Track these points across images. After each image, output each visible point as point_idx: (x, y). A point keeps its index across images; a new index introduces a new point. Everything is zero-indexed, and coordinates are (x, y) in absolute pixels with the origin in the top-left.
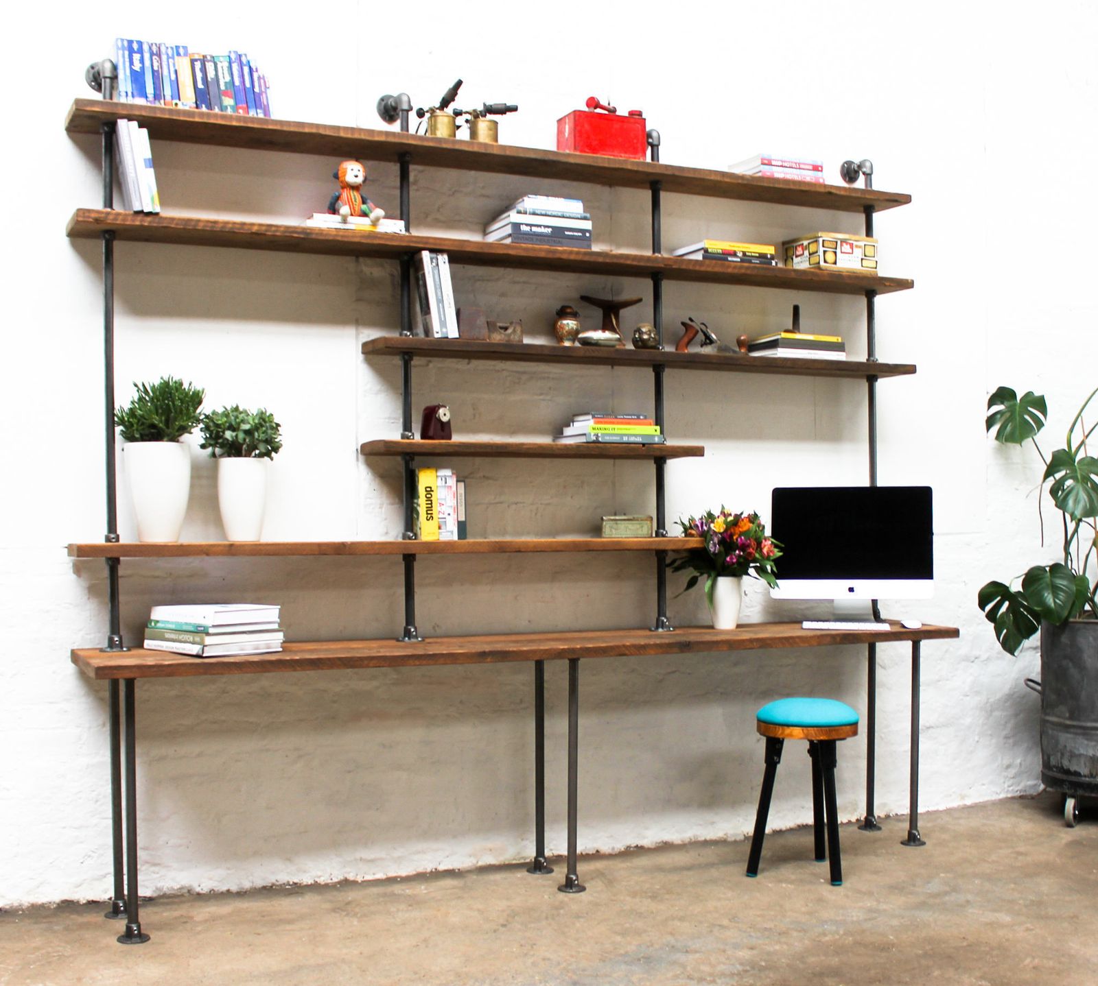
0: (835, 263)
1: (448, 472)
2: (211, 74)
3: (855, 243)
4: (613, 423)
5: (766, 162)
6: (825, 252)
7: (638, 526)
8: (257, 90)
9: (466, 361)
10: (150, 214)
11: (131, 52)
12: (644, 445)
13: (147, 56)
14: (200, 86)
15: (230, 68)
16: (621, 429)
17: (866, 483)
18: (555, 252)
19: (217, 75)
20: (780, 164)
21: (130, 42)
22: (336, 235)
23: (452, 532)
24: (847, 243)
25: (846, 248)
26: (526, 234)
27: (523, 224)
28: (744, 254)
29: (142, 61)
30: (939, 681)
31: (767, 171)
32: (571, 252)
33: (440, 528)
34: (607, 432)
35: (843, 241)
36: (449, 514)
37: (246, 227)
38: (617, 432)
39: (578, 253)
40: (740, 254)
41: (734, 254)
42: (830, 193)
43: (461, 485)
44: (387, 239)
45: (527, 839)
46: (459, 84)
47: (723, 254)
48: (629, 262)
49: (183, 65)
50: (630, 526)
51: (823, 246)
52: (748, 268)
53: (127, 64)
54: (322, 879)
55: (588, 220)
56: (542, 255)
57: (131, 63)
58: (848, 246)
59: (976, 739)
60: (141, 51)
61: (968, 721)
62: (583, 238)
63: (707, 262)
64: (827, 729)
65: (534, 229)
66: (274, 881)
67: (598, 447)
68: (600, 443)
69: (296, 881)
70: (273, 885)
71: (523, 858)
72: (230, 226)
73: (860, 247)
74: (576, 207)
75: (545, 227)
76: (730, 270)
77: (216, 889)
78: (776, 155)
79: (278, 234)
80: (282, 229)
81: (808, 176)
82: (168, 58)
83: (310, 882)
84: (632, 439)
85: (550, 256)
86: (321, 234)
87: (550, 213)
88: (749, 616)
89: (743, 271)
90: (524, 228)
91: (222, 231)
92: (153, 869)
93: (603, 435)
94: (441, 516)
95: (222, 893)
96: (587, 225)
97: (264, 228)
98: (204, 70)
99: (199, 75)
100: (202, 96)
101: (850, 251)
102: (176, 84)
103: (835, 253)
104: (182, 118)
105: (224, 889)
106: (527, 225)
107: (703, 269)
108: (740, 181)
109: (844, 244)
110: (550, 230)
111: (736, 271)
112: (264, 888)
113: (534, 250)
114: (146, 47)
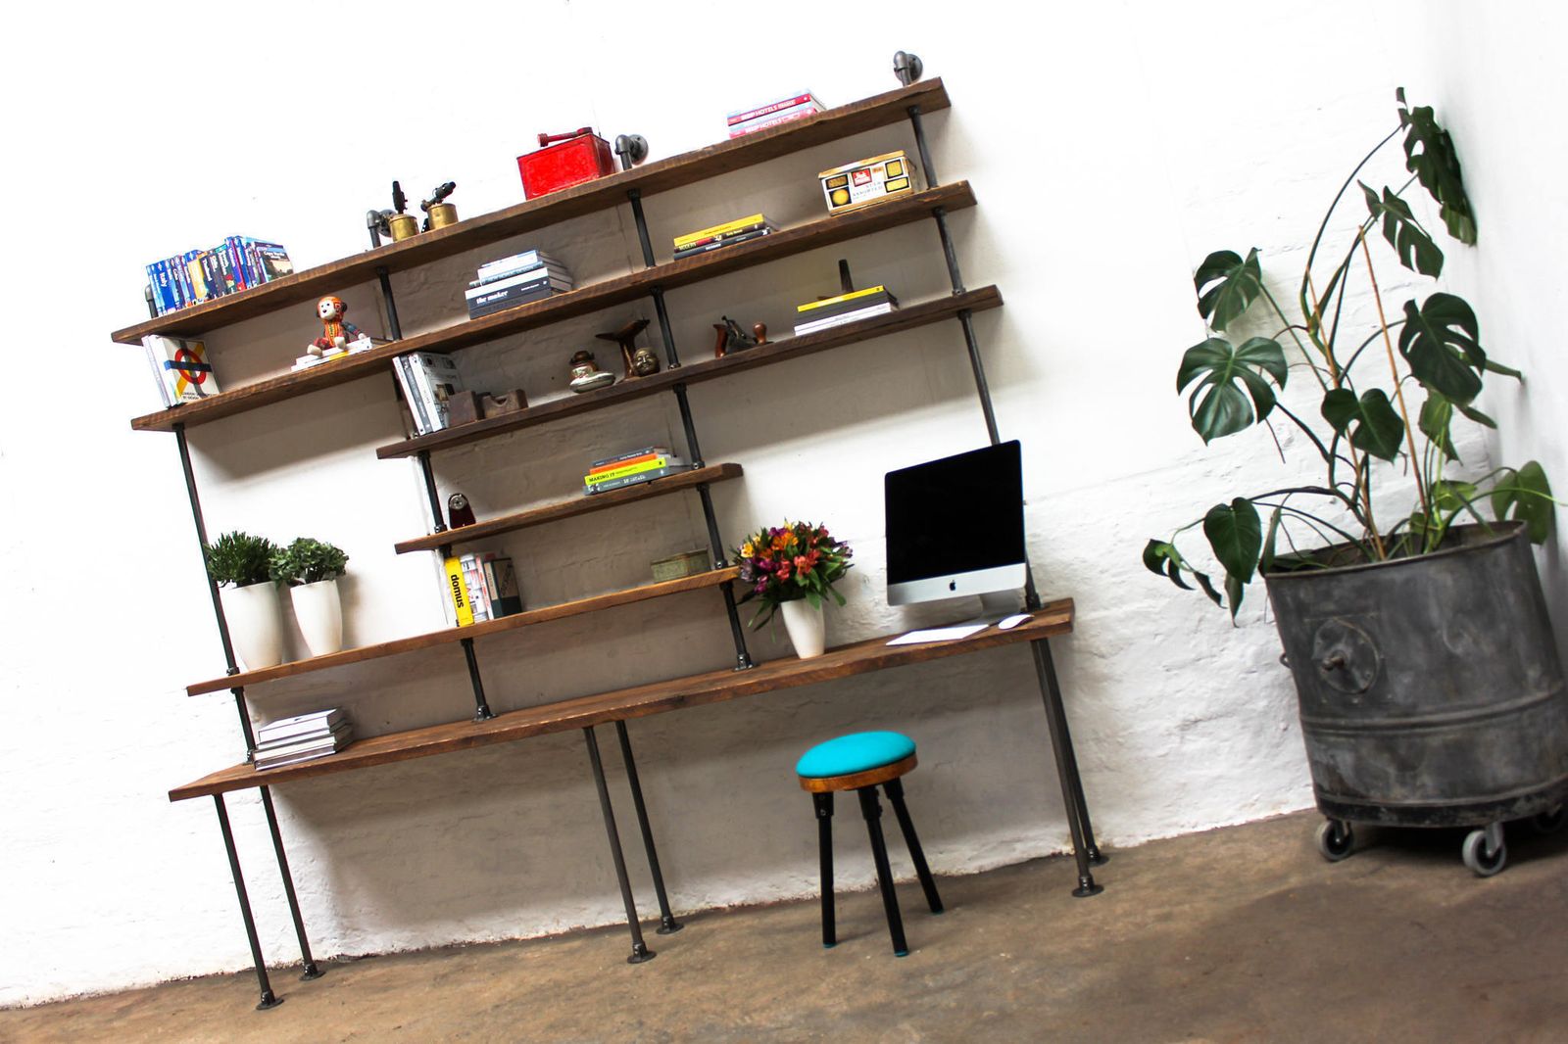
0: (849, 201)
1: (469, 558)
2: (215, 265)
3: (871, 168)
4: (619, 466)
5: (734, 120)
6: (831, 194)
7: (676, 567)
8: (249, 264)
9: (509, 434)
10: (176, 406)
11: (158, 272)
12: (649, 482)
13: (169, 271)
14: (210, 279)
15: (227, 254)
16: (621, 472)
17: (986, 443)
18: (513, 313)
19: (219, 264)
20: (752, 115)
21: (156, 265)
22: (317, 372)
23: (486, 613)
24: (861, 172)
25: (861, 177)
26: (483, 306)
27: (478, 297)
28: (725, 237)
29: (167, 277)
30: (1199, 660)
31: (737, 129)
32: (529, 308)
33: (473, 612)
34: (603, 480)
35: (854, 172)
36: (477, 597)
37: (247, 391)
38: (616, 476)
39: (536, 305)
40: (720, 238)
41: (713, 241)
42: (821, 123)
43: (488, 566)
44: (358, 360)
45: (680, 893)
46: (396, 185)
47: (698, 246)
48: (591, 296)
49: (194, 268)
50: (671, 567)
51: (828, 188)
52: (732, 250)
53: (157, 284)
54: (491, 938)
55: (542, 267)
56: (501, 321)
57: (160, 282)
58: (864, 175)
59: (1282, 725)
60: (164, 270)
61: (1262, 704)
62: (542, 288)
63: (680, 261)
64: (850, 776)
65: (490, 298)
66: (452, 940)
67: (599, 498)
68: (600, 493)
69: (470, 940)
70: (452, 944)
71: (679, 912)
72: (235, 394)
73: (880, 169)
74: (530, 258)
75: (501, 291)
76: (709, 262)
77: (407, 949)
78: (744, 106)
79: (271, 388)
80: (273, 383)
81: (792, 114)
82: (183, 266)
83: (482, 940)
84: (634, 480)
85: (509, 319)
86: (305, 376)
87: (501, 276)
88: (888, 627)
89: (726, 256)
90: (480, 301)
91: (230, 402)
92: (355, 932)
93: (601, 484)
94: (471, 600)
95: (413, 952)
96: (543, 273)
97: (260, 387)
98: (209, 265)
99: (207, 270)
100: (213, 288)
101: (868, 179)
102: (190, 287)
103: (847, 190)
104: (182, 319)
105: (414, 948)
106: (482, 297)
107: (677, 271)
108: (701, 158)
109: (858, 174)
110: (505, 293)
111: (718, 259)
112: (446, 947)
113: (490, 319)
114: (167, 265)
